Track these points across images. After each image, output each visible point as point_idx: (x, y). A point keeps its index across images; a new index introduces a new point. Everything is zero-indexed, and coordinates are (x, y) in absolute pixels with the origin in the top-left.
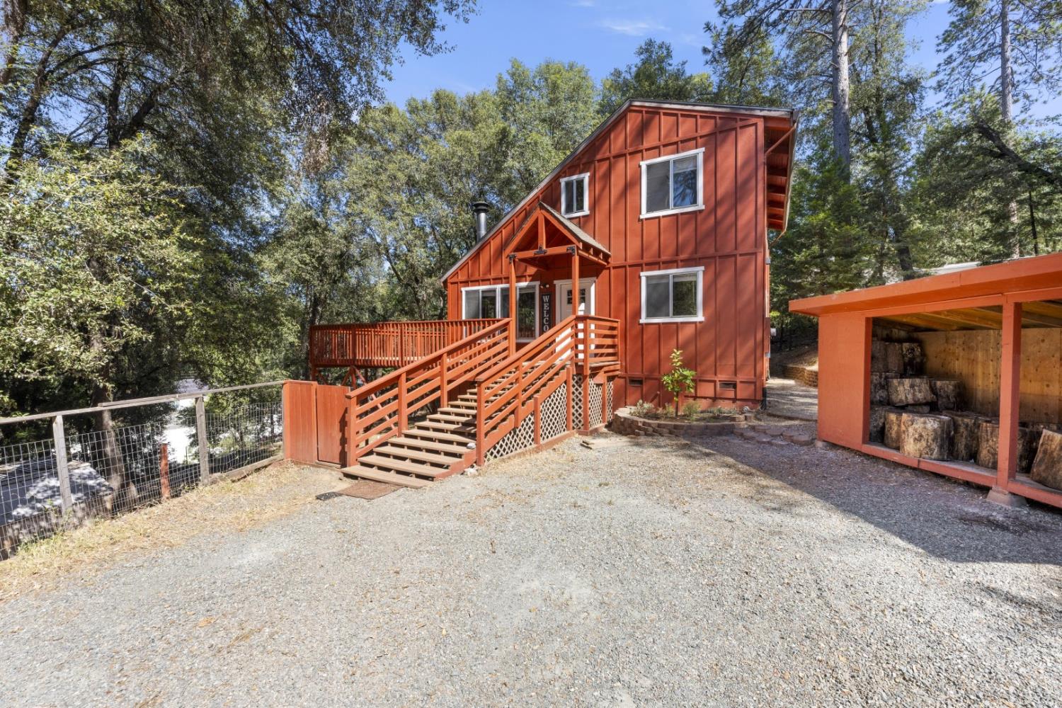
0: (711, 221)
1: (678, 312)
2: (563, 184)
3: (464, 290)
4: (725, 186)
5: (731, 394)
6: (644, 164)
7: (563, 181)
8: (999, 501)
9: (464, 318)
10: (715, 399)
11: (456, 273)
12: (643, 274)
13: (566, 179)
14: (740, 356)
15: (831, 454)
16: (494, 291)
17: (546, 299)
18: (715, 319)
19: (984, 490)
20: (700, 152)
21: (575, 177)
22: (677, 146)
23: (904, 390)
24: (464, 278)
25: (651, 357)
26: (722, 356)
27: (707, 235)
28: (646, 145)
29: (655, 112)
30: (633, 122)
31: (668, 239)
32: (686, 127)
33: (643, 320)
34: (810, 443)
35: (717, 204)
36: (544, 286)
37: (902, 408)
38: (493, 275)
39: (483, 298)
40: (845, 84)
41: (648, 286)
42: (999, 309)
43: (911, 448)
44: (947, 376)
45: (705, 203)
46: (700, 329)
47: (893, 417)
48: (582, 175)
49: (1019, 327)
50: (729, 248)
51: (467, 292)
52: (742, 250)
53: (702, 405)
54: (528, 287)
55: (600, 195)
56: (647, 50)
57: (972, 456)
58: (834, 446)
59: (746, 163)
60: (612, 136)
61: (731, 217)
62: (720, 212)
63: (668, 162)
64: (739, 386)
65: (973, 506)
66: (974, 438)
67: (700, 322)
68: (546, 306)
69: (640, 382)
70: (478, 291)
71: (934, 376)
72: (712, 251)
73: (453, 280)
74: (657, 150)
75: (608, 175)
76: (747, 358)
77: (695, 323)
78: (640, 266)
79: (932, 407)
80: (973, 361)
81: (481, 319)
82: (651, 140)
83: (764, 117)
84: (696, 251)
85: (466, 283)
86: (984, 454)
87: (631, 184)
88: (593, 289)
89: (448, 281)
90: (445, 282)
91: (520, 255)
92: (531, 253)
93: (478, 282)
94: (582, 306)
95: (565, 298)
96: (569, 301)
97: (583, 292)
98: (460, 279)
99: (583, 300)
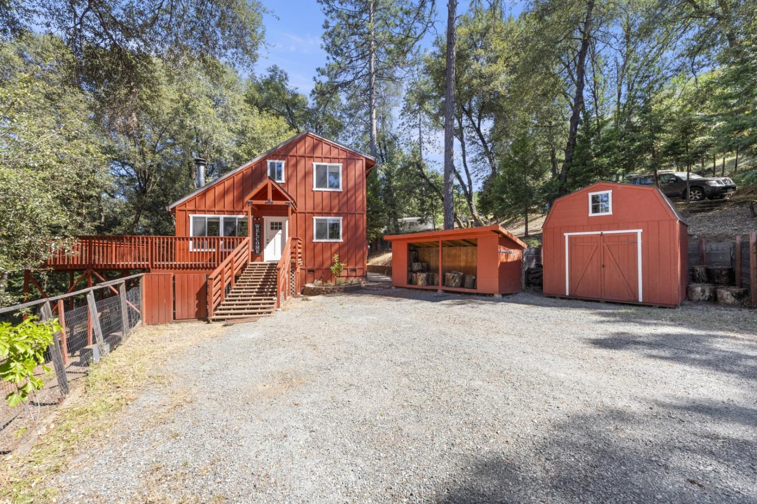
0: (345, 198)
1: (331, 237)
2: (269, 164)
3: (191, 216)
4: (351, 183)
5: (354, 274)
6: (315, 164)
7: (269, 162)
8: (440, 292)
9: (191, 235)
10: (347, 277)
11: (184, 204)
12: (315, 218)
13: (271, 161)
14: (358, 258)
15: (398, 290)
16: (218, 219)
17: (257, 226)
18: (347, 242)
19: (436, 291)
20: (341, 165)
21: (277, 161)
22: (331, 159)
23: (416, 266)
24: (193, 208)
25: (319, 260)
26: (350, 258)
27: (344, 204)
28: (316, 155)
29: (320, 141)
30: (309, 142)
31: (326, 202)
32: (335, 153)
33: (315, 240)
34: (390, 288)
35: (348, 191)
36: (257, 219)
37: (416, 272)
38: (217, 208)
39: (208, 222)
40: (374, 132)
41: (317, 224)
42: (438, 242)
43: (420, 283)
44: (424, 262)
45: (343, 188)
46: (341, 246)
47: (414, 275)
48: (281, 161)
49: (442, 247)
50: (353, 211)
51: (194, 218)
52: (358, 212)
53: (343, 280)
54: (244, 218)
55: (291, 175)
56: (273, 71)
57: (433, 284)
58: (397, 287)
59: (359, 176)
60: (298, 146)
61: (354, 198)
62: (349, 195)
63: (326, 166)
64: (357, 270)
65: (435, 294)
66: (433, 279)
67: (341, 242)
68: (257, 230)
69: (313, 271)
70: (205, 218)
71: (422, 262)
72: (346, 211)
73: (183, 208)
74: (322, 159)
75: (296, 165)
76: (360, 259)
77: (339, 243)
78: (313, 214)
79: (422, 271)
80: (430, 257)
81: (206, 236)
82: (318, 153)
83: (366, 159)
84: (339, 210)
85: (194, 211)
86: (435, 282)
87: (307, 174)
88: (287, 222)
89: (177, 208)
90: (174, 209)
91: (255, 202)
92: (263, 202)
93: (204, 212)
94: (280, 232)
95: (269, 226)
96: (272, 228)
97: (280, 224)
98: (188, 208)
99: (280, 228)
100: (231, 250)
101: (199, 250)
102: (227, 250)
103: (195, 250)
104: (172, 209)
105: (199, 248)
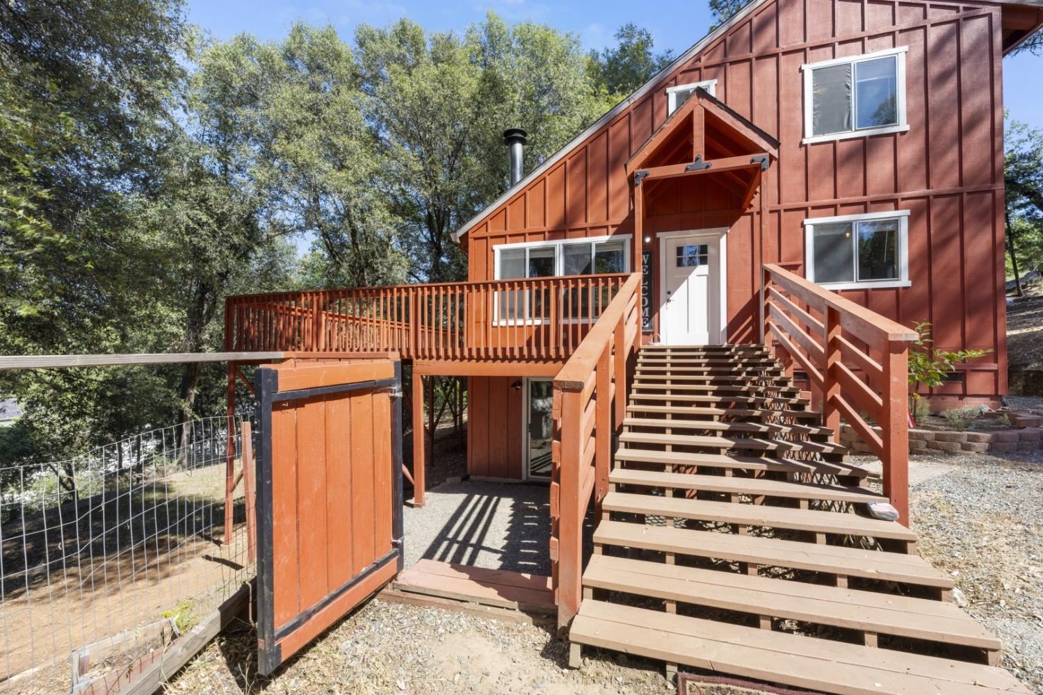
1: (867, 274)
2: (672, 96)
3: (497, 248)
5: (957, 389)
6: (808, 68)
7: (671, 92)
9: (497, 277)
11: (484, 224)
12: (809, 221)
13: (677, 89)
16: (553, 249)
20: (900, 52)
21: (692, 86)
24: (500, 231)
28: (812, 41)
31: (848, 172)
32: (878, 19)
38: (550, 226)
41: (817, 238)
45: (910, 122)
46: (904, 298)
48: (704, 84)
51: (502, 251)
54: (609, 243)
63: (848, 65)
64: (970, 376)
67: (905, 288)
70: (524, 250)
72: (922, 190)
73: (482, 233)
77: (897, 289)
78: (804, 211)
82: (819, 35)
84: (897, 189)
85: (502, 238)
88: (723, 243)
89: (470, 235)
90: (465, 237)
91: (657, 172)
92: (677, 170)
93: (522, 236)
94: (703, 269)
95: (673, 256)
96: (680, 263)
97: (704, 249)
98: (491, 232)
99: (704, 261)
100: (590, 320)
101: (511, 323)
102: (580, 321)
103: (503, 323)
104: (461, 238)
105: (512, 316)
